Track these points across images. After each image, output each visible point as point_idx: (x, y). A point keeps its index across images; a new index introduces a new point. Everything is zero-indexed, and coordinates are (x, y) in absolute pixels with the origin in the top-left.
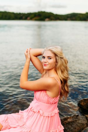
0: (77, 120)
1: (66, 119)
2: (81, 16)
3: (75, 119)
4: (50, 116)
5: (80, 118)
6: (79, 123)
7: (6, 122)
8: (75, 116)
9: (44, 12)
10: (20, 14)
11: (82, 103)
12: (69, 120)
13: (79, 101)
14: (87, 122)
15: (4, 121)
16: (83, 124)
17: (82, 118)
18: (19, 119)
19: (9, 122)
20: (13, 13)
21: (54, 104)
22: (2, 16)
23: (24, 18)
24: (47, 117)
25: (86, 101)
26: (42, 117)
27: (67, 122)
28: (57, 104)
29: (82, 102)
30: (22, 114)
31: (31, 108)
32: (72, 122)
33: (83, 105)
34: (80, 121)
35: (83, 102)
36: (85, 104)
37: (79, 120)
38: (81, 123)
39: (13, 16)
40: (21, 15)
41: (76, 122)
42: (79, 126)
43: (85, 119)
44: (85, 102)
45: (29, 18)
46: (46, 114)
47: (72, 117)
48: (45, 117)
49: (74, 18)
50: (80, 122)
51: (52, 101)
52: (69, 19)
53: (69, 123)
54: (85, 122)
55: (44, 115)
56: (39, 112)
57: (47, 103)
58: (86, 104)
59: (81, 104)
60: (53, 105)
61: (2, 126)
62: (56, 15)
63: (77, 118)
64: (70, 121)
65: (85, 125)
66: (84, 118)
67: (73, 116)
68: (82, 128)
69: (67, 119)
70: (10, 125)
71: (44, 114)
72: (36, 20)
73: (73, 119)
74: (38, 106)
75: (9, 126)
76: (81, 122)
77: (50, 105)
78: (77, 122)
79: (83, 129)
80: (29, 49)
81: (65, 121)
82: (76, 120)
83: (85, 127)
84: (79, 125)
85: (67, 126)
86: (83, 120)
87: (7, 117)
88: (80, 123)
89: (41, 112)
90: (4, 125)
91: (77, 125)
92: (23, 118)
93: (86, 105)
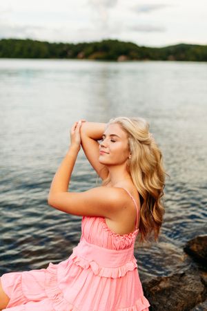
0: (180, 283)
1: (155, 283)
2: (199, 51)
3: (176, 283)
4: (114, 276)
5: (189, 280)
6: (184, 291)
7: (18, 288)
8: (176, 275)
9: (116, 42)
10: (61, 45)
11: (194, 247)
12: (162, 285)
13: (188, 242)
14: (202, 289)
15: (13, 286)
16: (194, 294)
17: (193, 279)
18: (48, 282)
19: (25, 289)
20: (46, 44)
21: (125, 248)
22: (22, 49)
23: (70, 53)
24: (109, 280)
25: (203, 243)
26: (98, 279)
27: (159, 289)
28: (131, 250)
29: (194, 243)
30: (54, 271)
31: (75, 258)
32: (170, 290)
33: (196, 250)
34: (188, 286)
35: (197, 244)
36: (201, 248)
37: (184, 285)
38: (191, 292)
39: (45, 49)
40: (65, 49)
41: (179, 289)
42: (185, 299)
43: (200, 282)
44: (201, 245)
45: (81, 55)
46: (107, 272)
47: (169, 277)
48: (104, 280)
49: (183, 56)
50: (187, 289)
51: (118, 242)
52: (171, 57)
53: (163, 291)
54: (199, 289)
55: (100, 275)
56: (90, 266)
57: (107, 247)
58: (204, 248)
59: (191, 247)
60: (121, 251)
61: (9, 299)
62: (143, 48)
63: (181, 281)
64: (166, 286)
65: (200, 296)
66: (198, 280)
67: (172, 277)
68: (191, 302)
69: (159, 282)
70: (27, 296)
71: (102, 271)
72: (98, 59)
73: (173, 284)
74: (88, 254)
75: (25, 297)
76: (191, 290)
77: (115, 251)
78: (182, 288)
79: (194, 305)
80: (80, 122)
81: (153, 288)
82: (179, 286)
83: (199, 302)
84: (185, 295)
85: (159, 298)
86: (196, 284)
87: (19, 277)
88: (187, 291)
89: (95, 267)
90: (13, 296)
91: (181, 296)
92: (57, 280)
93: (203, 250)
